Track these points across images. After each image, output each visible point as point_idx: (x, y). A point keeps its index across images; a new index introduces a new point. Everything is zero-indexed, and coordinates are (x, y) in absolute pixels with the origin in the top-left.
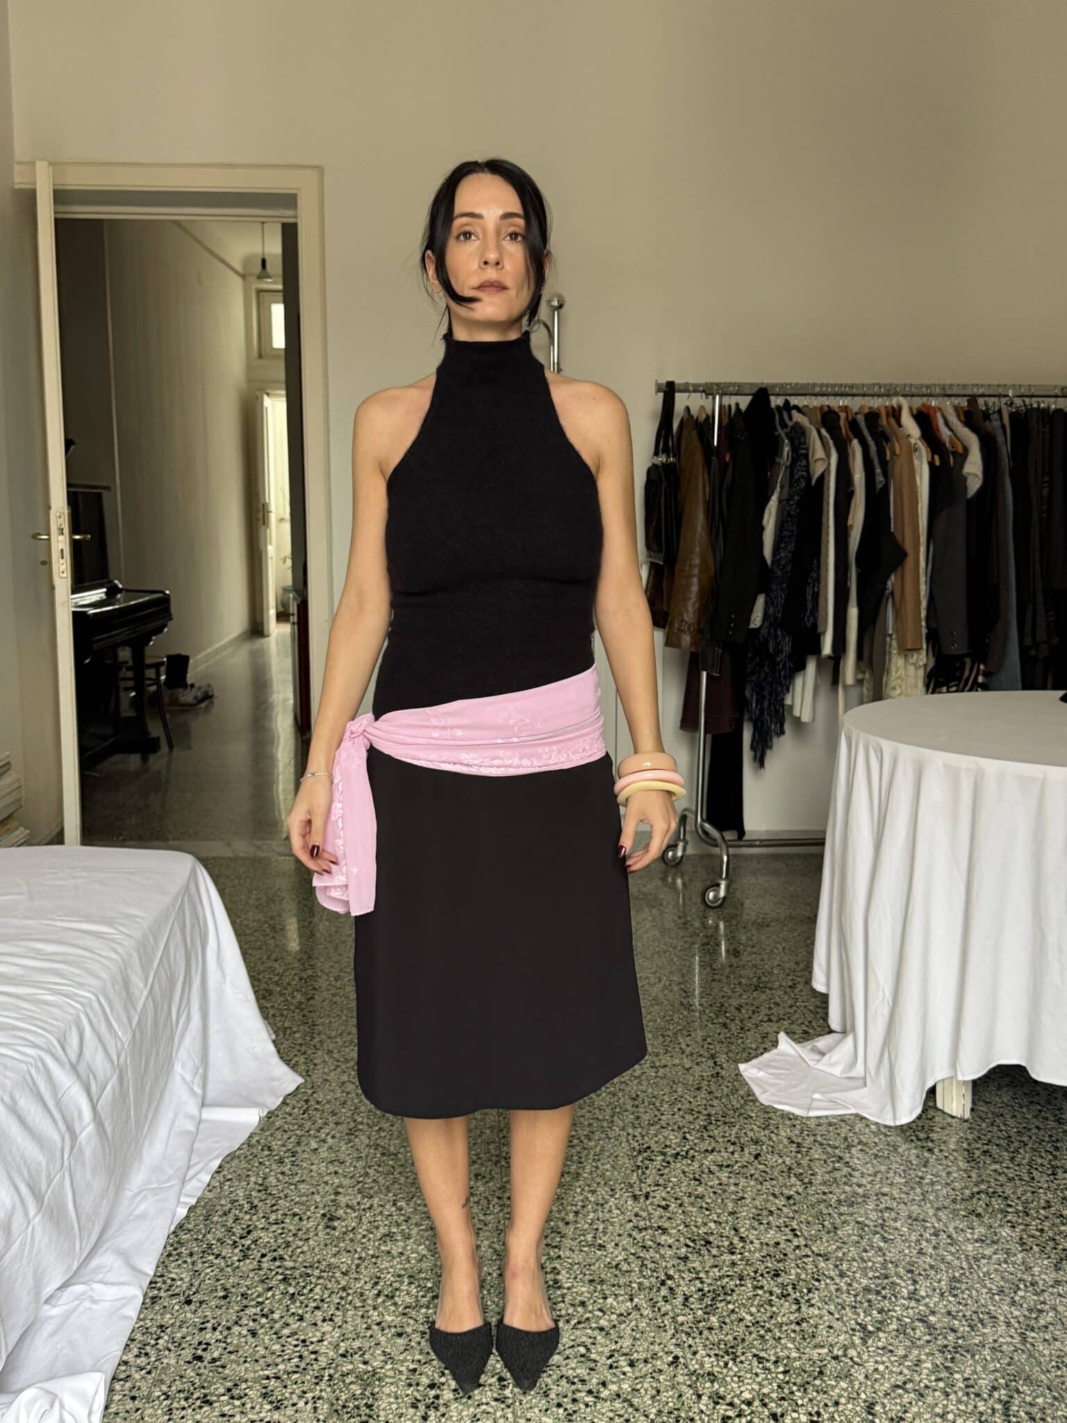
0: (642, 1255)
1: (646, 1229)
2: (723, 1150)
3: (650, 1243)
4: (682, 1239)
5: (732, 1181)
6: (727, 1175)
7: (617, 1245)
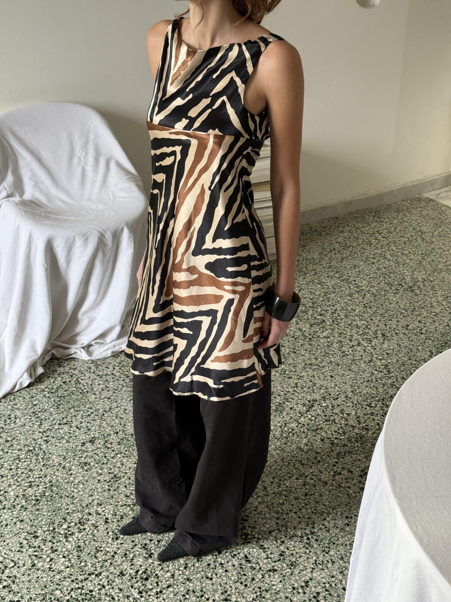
0: (116, 556)
1: (146, 549)
2: (269, 552)
3: (132, 556)
4: (142, 567)
5: (230, 568)
6: (236, 563)
7: (122, 544)
